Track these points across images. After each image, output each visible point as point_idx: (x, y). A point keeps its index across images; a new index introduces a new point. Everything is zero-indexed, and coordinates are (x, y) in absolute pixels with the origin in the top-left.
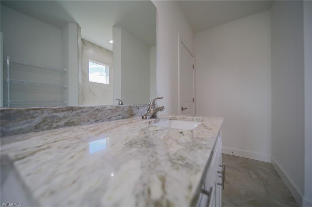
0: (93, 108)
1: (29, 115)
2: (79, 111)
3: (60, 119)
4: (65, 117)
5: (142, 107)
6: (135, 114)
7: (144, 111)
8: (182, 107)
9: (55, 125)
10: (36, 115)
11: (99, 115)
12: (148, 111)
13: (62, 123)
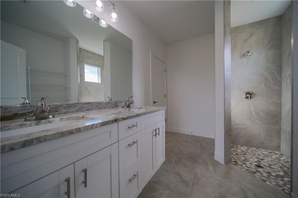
0: (97, 102)
1: (75, 105)
2: (92, 104)
3: (85, 107)
4: (86, 107)
5: (123, 101)
6: (119, 106)
7: (123, 104)
8: (154, 101)
9: (83, 110)
10: (77, 106)
11: (100, 106)
12: (125, 103)
13: (86, 109)
